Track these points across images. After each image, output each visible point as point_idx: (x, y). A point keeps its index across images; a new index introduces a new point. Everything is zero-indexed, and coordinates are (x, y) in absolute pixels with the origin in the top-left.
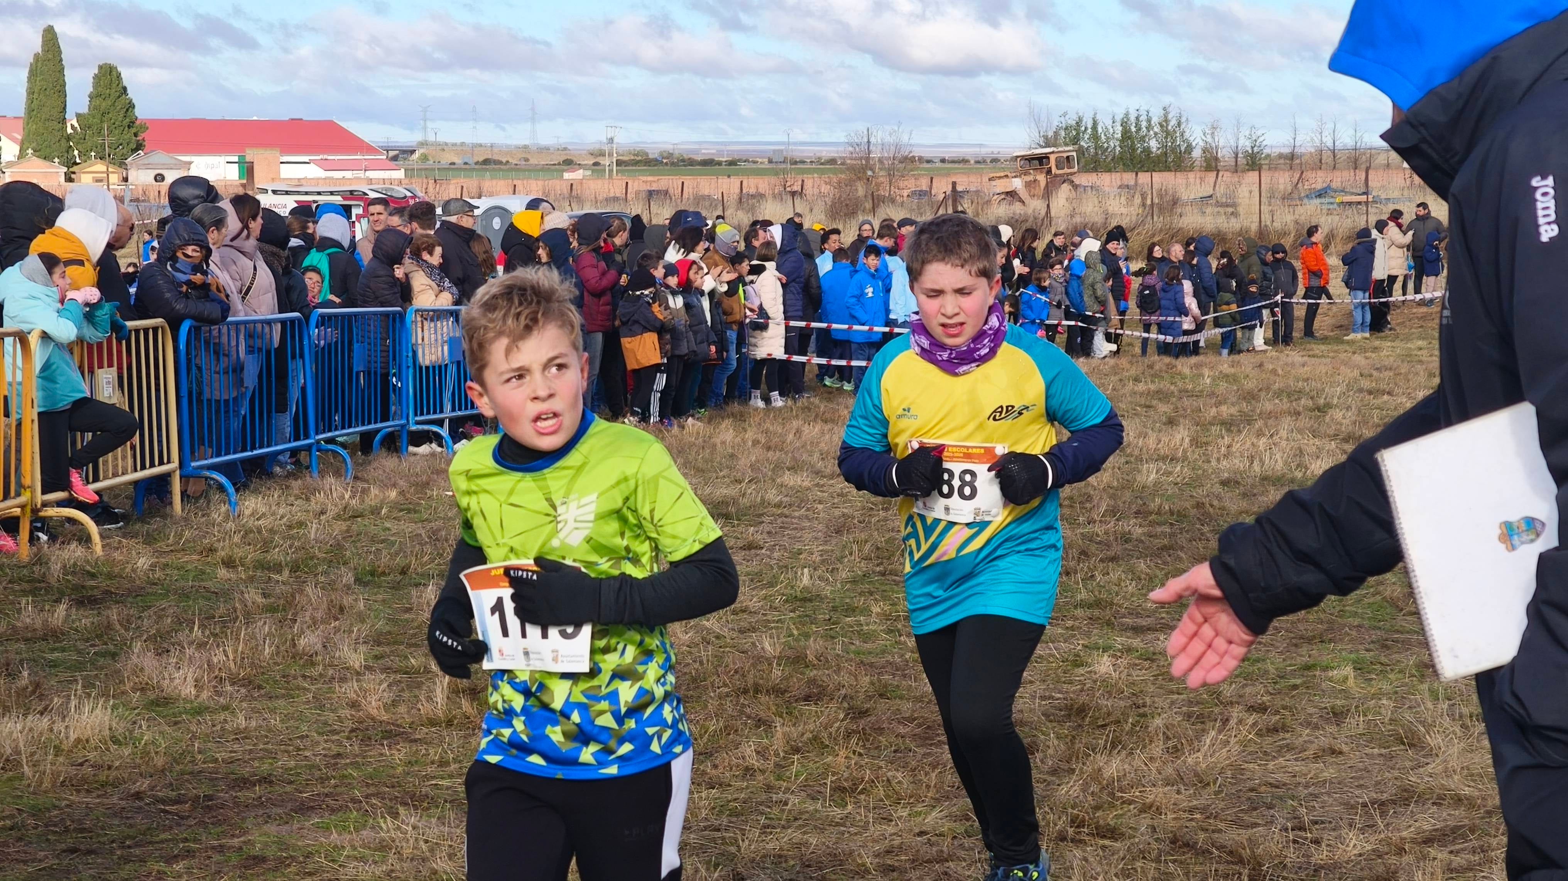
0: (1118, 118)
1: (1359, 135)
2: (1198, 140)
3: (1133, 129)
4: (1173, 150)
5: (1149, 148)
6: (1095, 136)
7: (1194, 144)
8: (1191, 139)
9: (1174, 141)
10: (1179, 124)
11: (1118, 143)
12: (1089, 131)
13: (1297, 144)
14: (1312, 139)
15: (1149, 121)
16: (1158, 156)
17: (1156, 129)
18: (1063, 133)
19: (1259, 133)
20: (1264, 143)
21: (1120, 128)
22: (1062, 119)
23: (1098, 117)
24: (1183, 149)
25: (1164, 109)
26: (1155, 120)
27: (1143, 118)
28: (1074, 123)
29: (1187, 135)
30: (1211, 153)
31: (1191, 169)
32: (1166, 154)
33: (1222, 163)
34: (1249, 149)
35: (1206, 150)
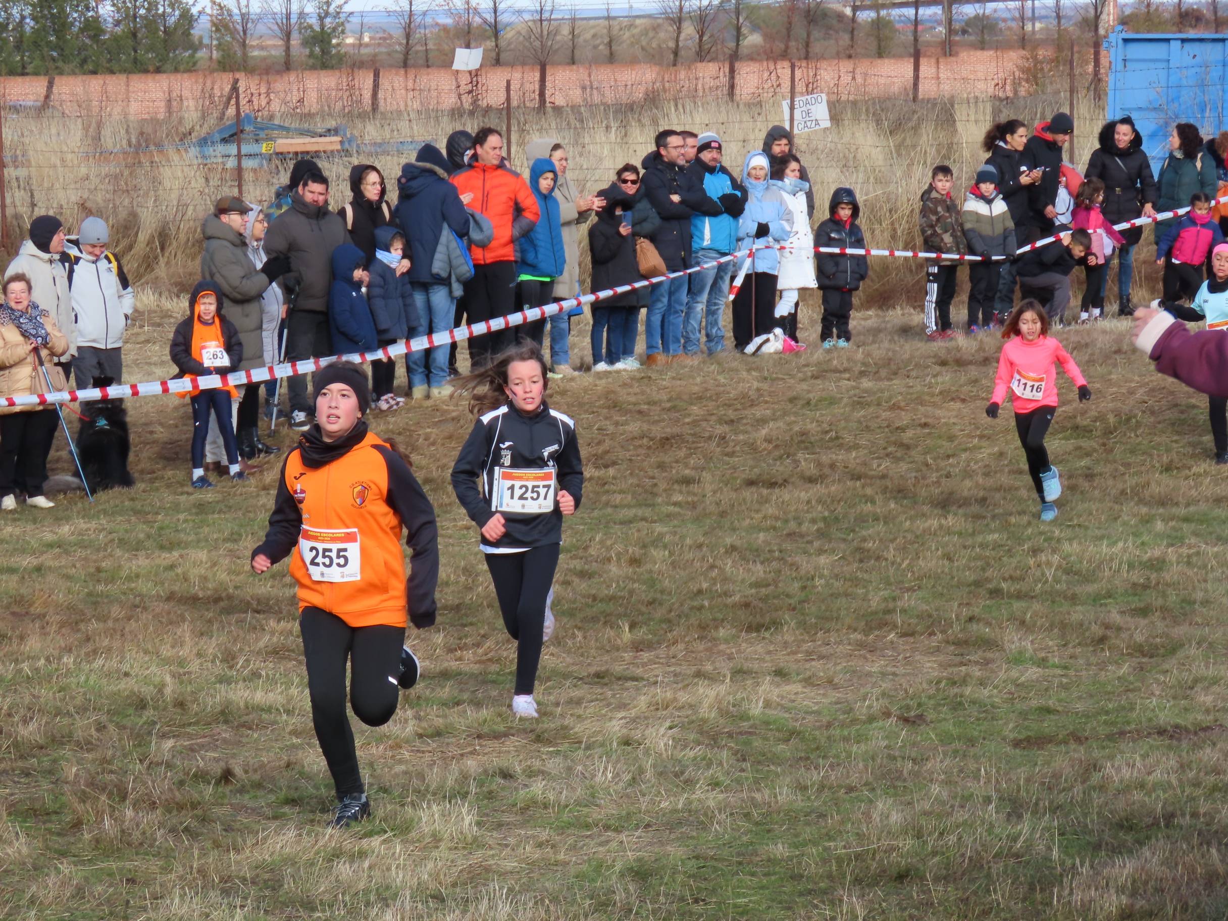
5: (96, 19)
7: (194, 11)
13: (418, 8)
16: (115, 38)
20: (347, 8)
24: (172, 21)
30: (233, 32)
31: (191, 68)
32: (134, 35)
33: (256, 53)
34: (313, 21)
35: (222, 24)
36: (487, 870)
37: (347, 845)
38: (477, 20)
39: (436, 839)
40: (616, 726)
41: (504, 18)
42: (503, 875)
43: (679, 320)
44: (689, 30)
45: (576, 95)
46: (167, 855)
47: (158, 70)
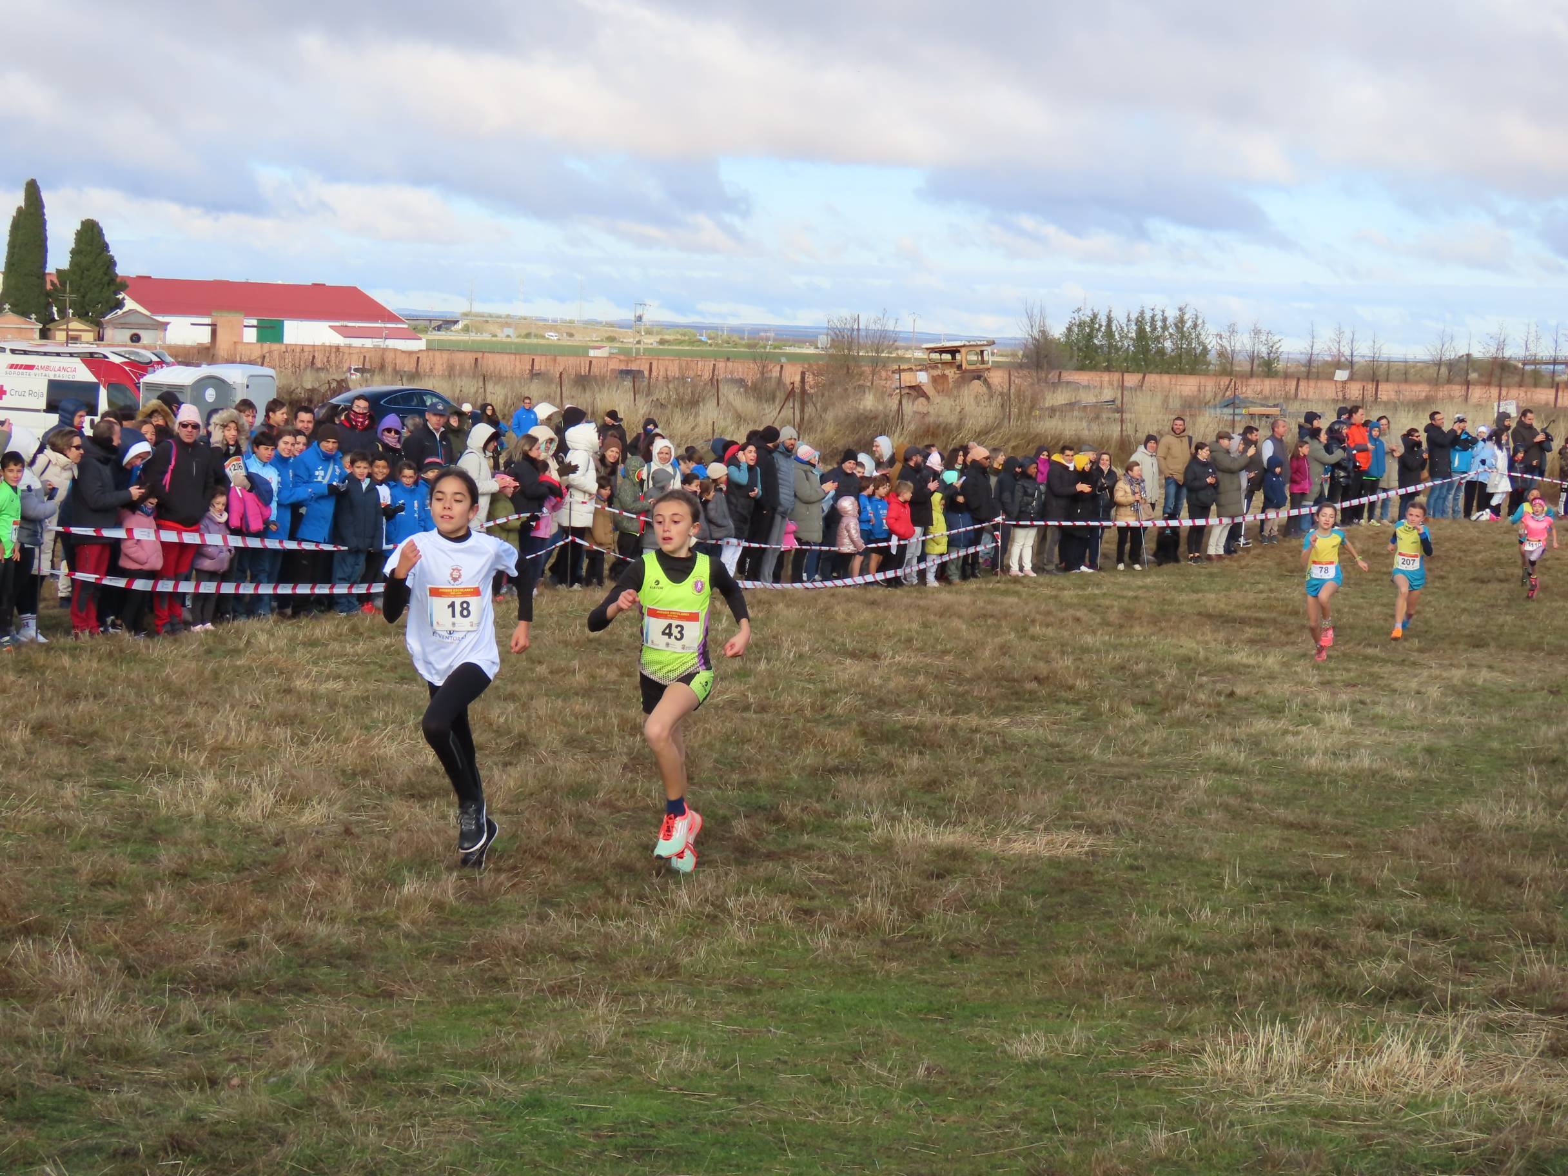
0: (1133, 316)
1: (1377, 346)
2: (1214, 342)
3: (1148, 329)
4: (1189, 351)
5: (1163, 348)
6: (1109, 334)
7: (1209, 347)
8: (1207, 341)
9: (1190, 343)
10: (1195, 326)
11: (1131, 343)
12: (1103, 329)
13: (1315, 352)
14: (1330, 349)
15: (1164, 320)
16: (1171, 357)
17: (1171, 330)
18: (1076, 329)
19: (1276, 338)
20: (1281, 350)
21: (1135, 328)
22: (1076, 315)
23: (1112, 315)
24: (1198, 351)
25: (1180, 309)
26: (1170, 321)
27: (1159, 317)
28: (1088, 319)
29: (1203, 337)
30: (1226, 358)
31: (1206, 373)
32: (1180, 356)
33: (1238, 369)
34: (1265, 355)
35: (1222, 354)
36: (1357, 744)
37: (1291, 728)
38: (1343, 359)
39: (1333, 728)
40: (1414, 685)
41: (1356, 359)
42: (1366, 747)
43: (1440, 501)
44: (1444, 370)
45: (1393, 396)
46: (1206, 728)
47: (1191, 374)
